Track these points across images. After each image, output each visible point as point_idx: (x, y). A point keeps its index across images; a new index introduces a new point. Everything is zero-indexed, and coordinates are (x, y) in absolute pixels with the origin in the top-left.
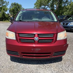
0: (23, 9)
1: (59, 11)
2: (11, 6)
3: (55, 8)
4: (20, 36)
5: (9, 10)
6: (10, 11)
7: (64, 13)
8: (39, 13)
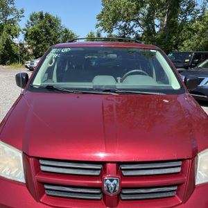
0: (63, 29)
1: (170, 39)
2: (30, 21)
3: (157, 26)
4: (43, 168)
5: (25, 32)
6: (26, 35)
7: (185, 43)
8: (115, 56)
